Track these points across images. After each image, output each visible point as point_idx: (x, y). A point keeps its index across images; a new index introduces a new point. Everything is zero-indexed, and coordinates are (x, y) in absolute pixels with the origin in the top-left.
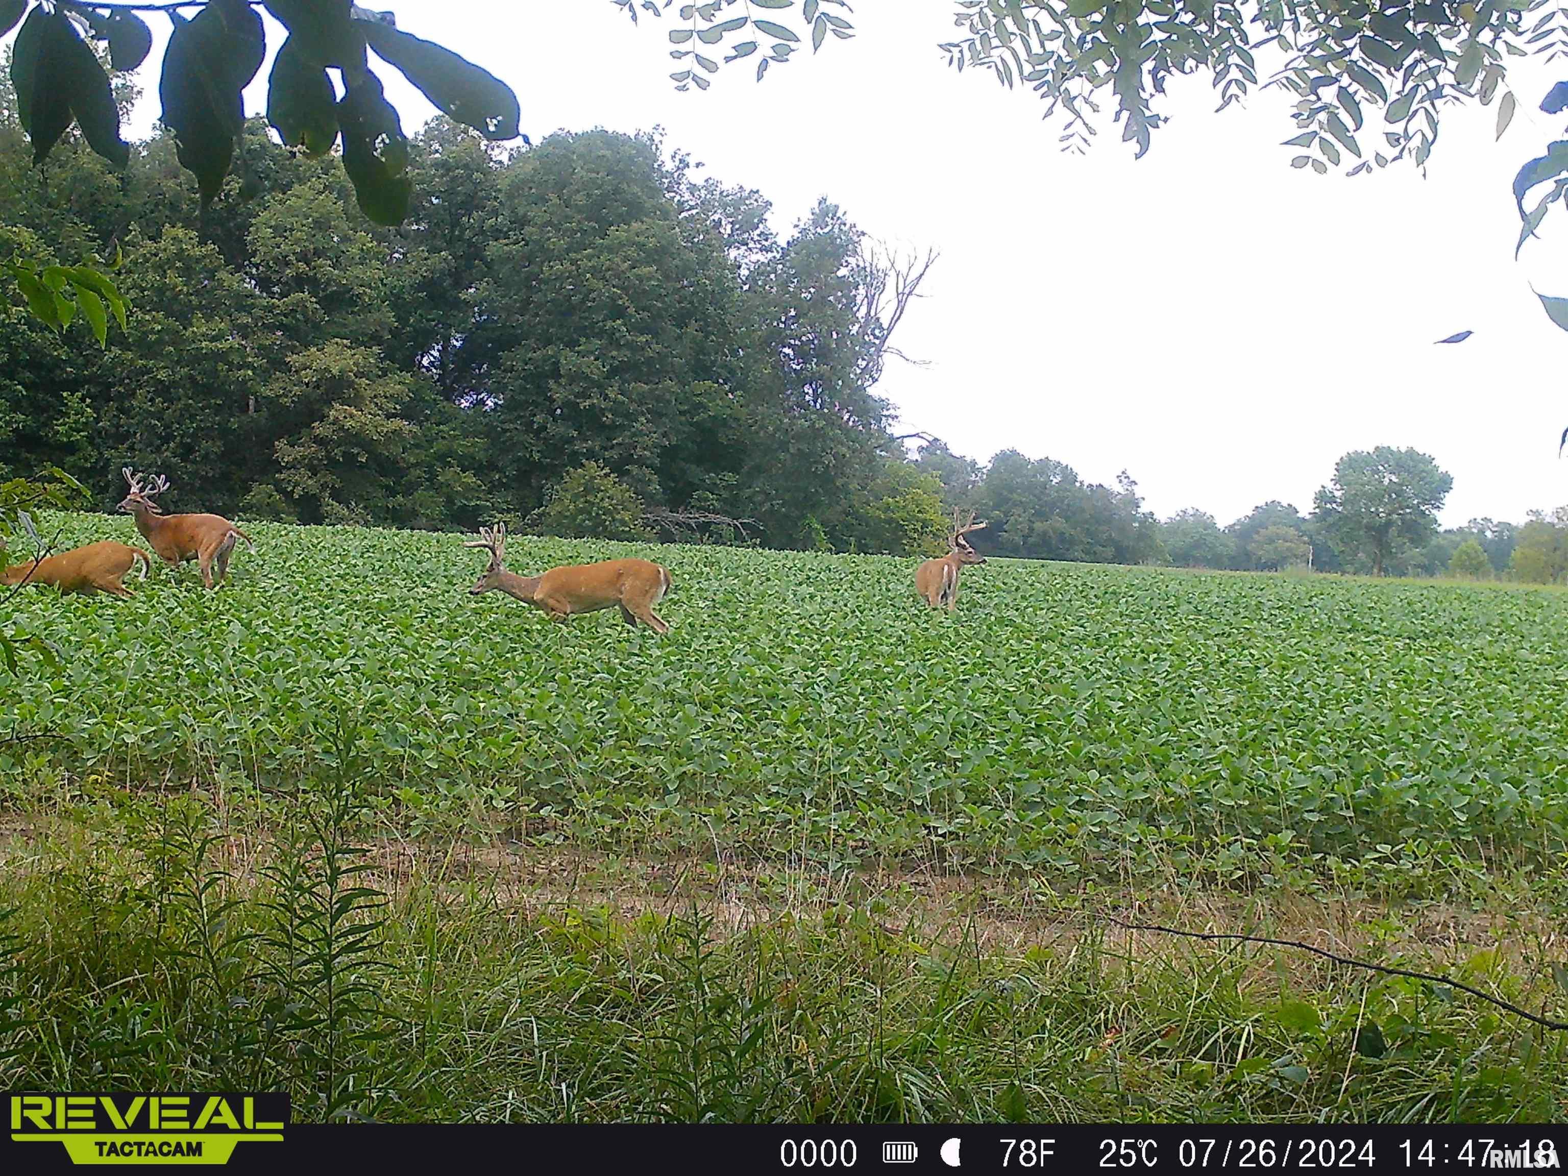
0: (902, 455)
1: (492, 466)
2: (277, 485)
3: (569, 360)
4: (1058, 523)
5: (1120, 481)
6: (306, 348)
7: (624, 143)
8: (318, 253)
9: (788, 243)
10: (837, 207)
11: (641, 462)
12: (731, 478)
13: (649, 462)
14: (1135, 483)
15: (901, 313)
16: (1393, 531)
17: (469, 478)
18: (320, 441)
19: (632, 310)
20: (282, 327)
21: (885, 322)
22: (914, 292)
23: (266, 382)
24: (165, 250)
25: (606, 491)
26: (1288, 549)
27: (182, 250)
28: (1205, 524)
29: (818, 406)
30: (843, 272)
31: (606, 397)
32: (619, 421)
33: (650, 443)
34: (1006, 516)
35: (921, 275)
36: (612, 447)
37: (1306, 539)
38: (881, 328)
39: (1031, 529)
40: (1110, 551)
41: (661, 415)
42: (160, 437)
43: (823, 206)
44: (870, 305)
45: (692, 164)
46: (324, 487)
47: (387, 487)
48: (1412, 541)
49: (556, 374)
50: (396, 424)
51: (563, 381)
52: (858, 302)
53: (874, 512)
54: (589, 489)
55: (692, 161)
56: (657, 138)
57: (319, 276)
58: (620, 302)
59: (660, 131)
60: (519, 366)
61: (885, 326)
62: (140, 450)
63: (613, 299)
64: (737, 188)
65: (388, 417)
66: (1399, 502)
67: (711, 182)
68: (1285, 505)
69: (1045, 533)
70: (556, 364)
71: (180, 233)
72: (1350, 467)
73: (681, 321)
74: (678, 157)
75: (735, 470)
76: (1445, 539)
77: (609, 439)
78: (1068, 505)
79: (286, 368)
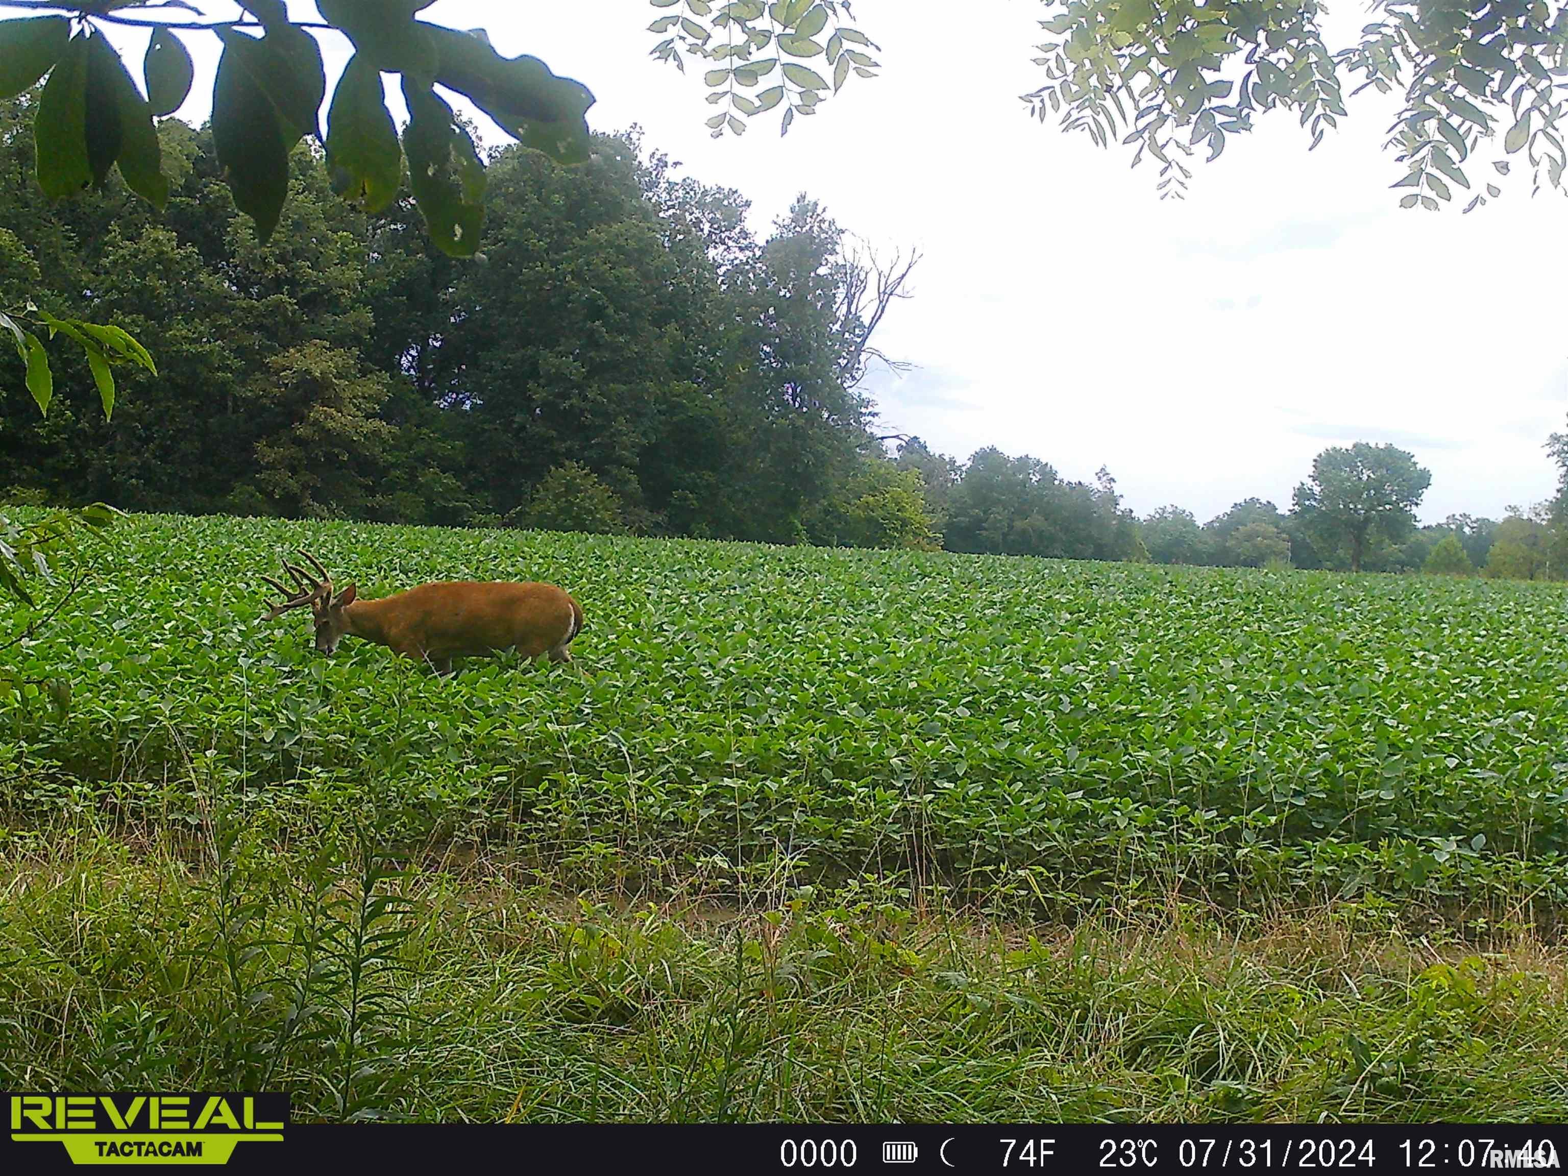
0: (881, 454)
1: (471, 467)
2: (258, 485)
3: (549, 361)
4: (1037, 520)
5: (1099, 478)
6: (286, 348)
7: (603, 143)
8: (297, 254)
9: (767, 242)
10: (816, 204)
11: (619, 462)
12: (709, 476)
13: (627, 462)
14: (1113, 480)
15: (882, 311)
16: (1371, 529)
17: (448, 480)
18: (299, 442)
19: (611, 311)
20: (261, 327)
21: (866, 321)
22: (897, 292)
23: (243, 383)
24: (144, 252)
25: (586, 491)
26: (1268, 546)
27: (162, 253)
28: (1183, 520)
29: (797, 405)
30: (822, 271)
31: (585, 398)
32: (598, 421)
33: (628, 443)
34: (985, 512)
35: (904, 275)
36: (592, 447)
37: (1284, 536)
38: (862, 325)
39: (1011, 527)
40: (1090, 549)
41: (639, 415)
42: (139, 438)
43: (801, 203)
44: (850, 305)
45: (670, 164)
46: (305, 487)
47: (366, 487)
48: (1391, 537)
49: (534, 373)
50: (376, 423)
51: (542, 381)
52: (839, 301)
53: (854, 512)
54: (571, 488)
55: (670, 160)
56: (634, 136)
57: (298, 277)
58: (600, 303)
59: (638, 129)
60: (497, 365)
61: (867, 323)
62: (120, 452)
63: (592, 300)
64: (715, 188)
65: (367, 418)
66: (1378, 499)
67: (688, 181)
68: (1264, 501)
69: (1024, 531)
70: (535, 365)
71: (161, 235)
72: (1330, 463)
73: (660, 320)
74: (656, 157)
75: (713, 469)
76: (1424, 535)
77: (588, 439)
78: (1048, 503)
79: (265, 369)
